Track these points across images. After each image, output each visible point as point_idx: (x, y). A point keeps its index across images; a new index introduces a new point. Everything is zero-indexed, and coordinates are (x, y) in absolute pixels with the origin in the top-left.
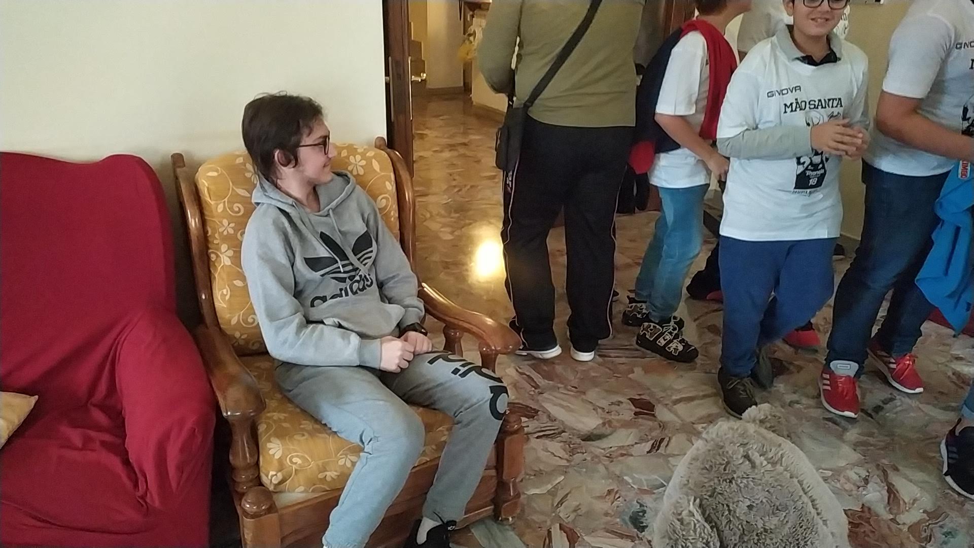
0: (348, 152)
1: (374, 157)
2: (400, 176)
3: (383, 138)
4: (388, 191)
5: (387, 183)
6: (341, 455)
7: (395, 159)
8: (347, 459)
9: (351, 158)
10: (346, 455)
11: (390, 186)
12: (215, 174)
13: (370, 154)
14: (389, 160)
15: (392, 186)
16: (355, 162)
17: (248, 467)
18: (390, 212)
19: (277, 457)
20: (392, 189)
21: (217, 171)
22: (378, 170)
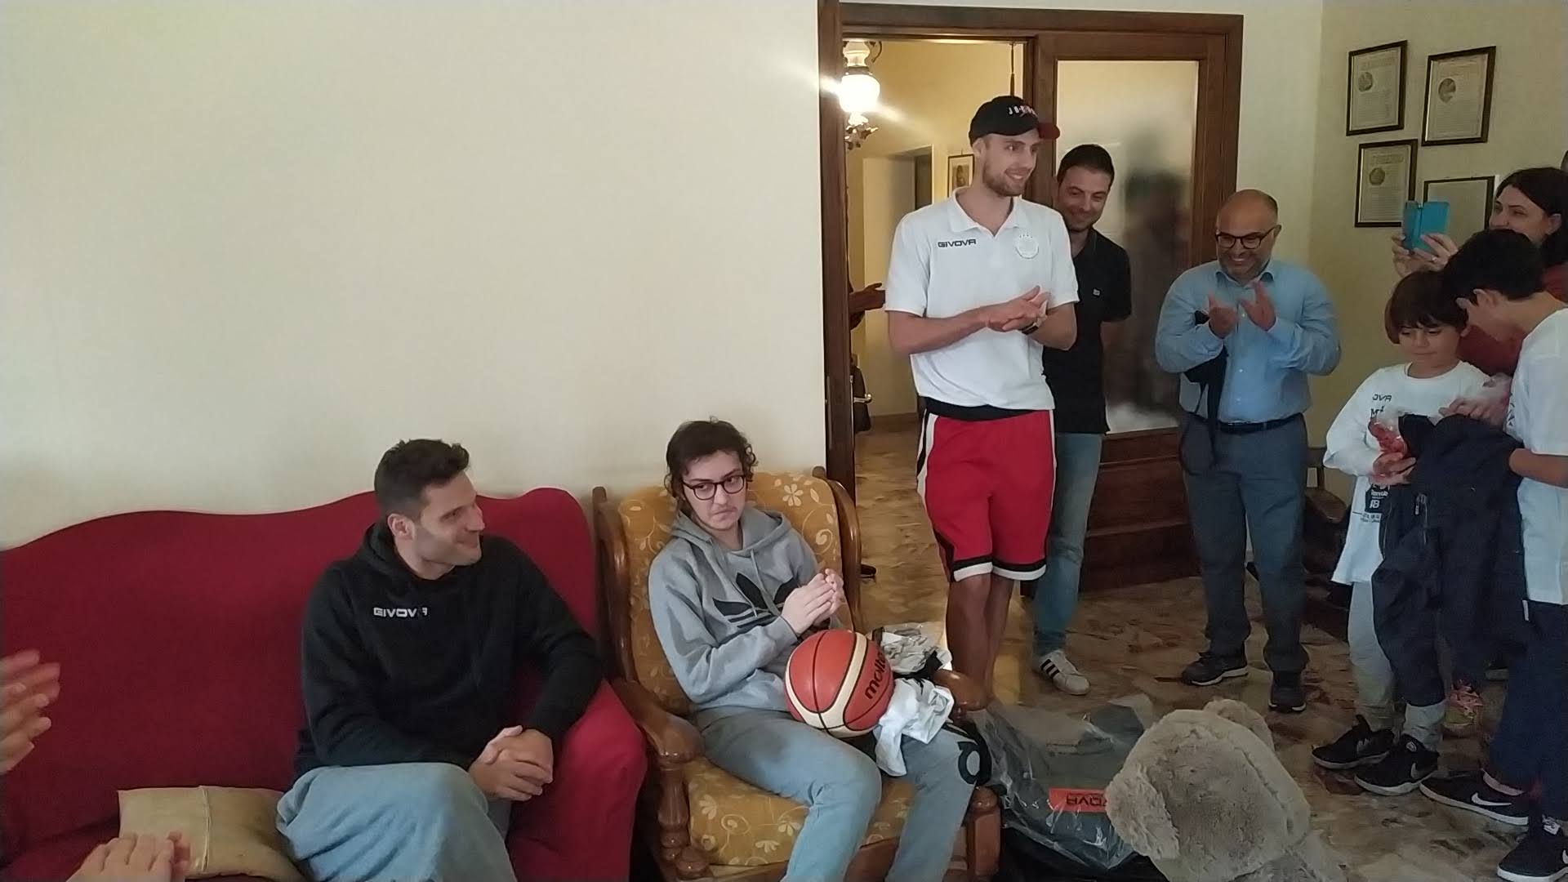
0: (783, 482)
1: (813, 486)
2: (843, 509)
3: (822, 468)
4: (830, 525)
5: (828, 516)
6: (782, 820)
7: (837, 490)
8: (789, 827)
9: (787, 488)
10: (786, 819)
11: (832, 520)
12: (639, 509)
13: (808, 483)
14: (830, 489)
15: (834, 519)
16: (790, 492)
17: (677, 829)
18: (830, 550)
19: (711, 817)
20: (834, 523)
21: (638, 505)
22: (817, 501)
